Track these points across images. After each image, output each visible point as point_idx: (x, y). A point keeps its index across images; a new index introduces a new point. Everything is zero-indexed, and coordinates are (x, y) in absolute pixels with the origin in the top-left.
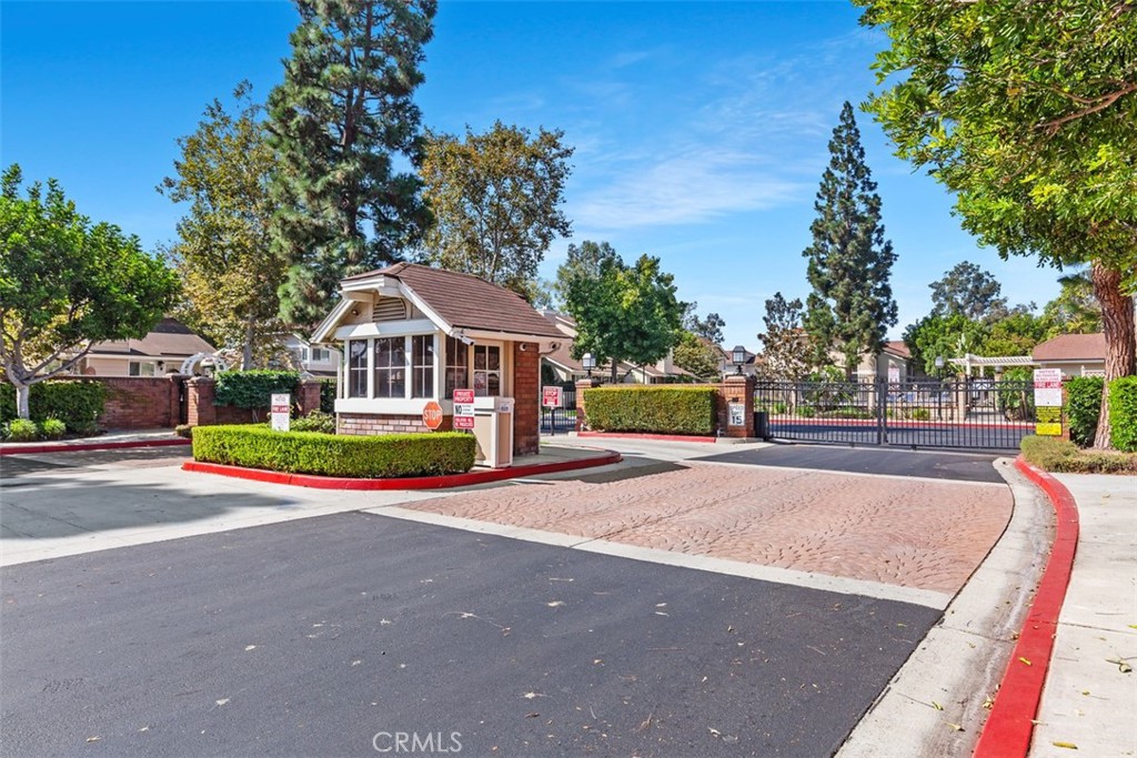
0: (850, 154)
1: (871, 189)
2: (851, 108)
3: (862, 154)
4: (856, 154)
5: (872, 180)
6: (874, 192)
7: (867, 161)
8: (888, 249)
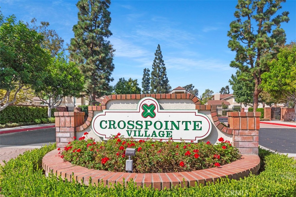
0: (160, 57)
1: (164, 65)
2: (160, 46)
3: (162, 57)
4: (161, 56)
5: (164, 63)
6: (164, 66)
7: (163, 59)
8: (167, 79)
